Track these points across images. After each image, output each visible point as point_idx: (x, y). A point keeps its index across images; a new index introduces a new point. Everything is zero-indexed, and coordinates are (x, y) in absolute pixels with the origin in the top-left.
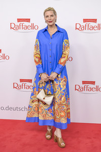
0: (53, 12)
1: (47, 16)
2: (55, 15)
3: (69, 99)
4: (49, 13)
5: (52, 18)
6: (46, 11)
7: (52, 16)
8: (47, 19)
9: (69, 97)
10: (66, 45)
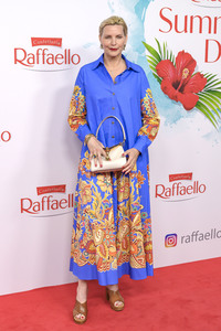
0: (122, 27)
1: (109, 37)
3: (149, 222)
5: (119, 41)
6: (107, 24)
7: (119, 37)
8: (108, 42)
9: (149, 217)
10: (151, 100)
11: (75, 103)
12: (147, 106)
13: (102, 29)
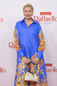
0: (31, 8)
1: (26, 11)
2: (33, 10)
4: (28, 9)
5: (30, 13)
6: (25, 7)
7: (30, 11)
8: (26, 13)
10: (42, 34)
11: (15, 35)
12: (40, 36)
13: (24, 9)
